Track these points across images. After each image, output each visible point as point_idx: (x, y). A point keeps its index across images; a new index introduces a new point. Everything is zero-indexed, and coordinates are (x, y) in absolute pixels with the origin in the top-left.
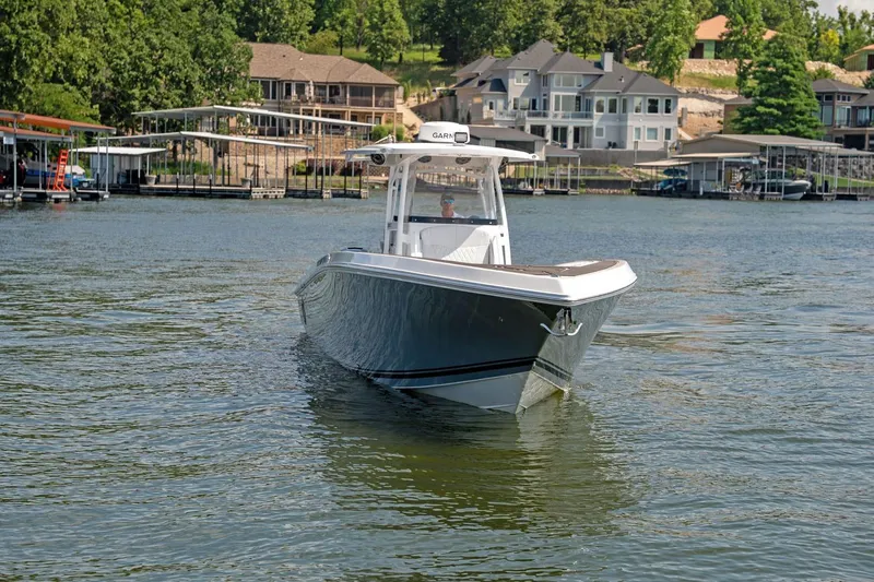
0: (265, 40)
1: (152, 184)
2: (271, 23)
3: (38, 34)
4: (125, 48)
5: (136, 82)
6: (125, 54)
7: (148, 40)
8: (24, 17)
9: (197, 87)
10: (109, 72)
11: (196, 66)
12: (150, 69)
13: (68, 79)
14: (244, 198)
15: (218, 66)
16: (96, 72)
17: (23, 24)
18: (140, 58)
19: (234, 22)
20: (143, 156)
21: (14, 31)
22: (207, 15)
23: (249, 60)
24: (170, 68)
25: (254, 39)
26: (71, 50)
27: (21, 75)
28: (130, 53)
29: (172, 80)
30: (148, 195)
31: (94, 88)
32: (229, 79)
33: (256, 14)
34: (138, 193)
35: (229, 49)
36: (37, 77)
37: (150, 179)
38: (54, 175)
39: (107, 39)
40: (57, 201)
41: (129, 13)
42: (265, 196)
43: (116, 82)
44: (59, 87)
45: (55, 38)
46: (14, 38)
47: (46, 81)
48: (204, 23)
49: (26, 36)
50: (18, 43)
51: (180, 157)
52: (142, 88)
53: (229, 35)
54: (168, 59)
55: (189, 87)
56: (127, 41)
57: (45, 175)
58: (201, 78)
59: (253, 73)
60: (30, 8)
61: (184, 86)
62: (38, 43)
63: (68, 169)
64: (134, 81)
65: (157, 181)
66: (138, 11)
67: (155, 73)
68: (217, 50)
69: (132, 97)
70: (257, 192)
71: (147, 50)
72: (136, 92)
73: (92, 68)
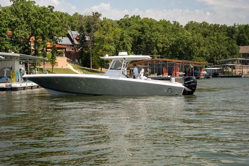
0: (242, 45)
1: (220, 75)
2: (244, 42)
3: (196, 47)
4: (213, 49)
5: (215, 56)
6: (213, 50)
7: (217, 47)
8: (194, 44)
9: (228, 56)
10: (209, 54)
11: (228, 52)
12: (218, 53)
13: (201, 56)
14: (240, 77)
15: (233, 51)
16: (207, 55)
17: (194, 46)
18: (216, 51)
19: (236, 42)
20: (218, 69)
21: (192, 47)
22: (230, 41)
23: (239, 49)
24: (222, 52)
25: (240, 46)
26: (202, 50)
27: (193, 56)
28: (214, 50)
29: (223, 55)
30: (219, 77)
31: (207, 57)
32: (235, 54)
33: (240, 40)
34: (217, 77)
35: (235, 48)
36: (196, 56)
37: (219, 74)
38: (201, 73)
39: (209, 48)
40: (202, 78)
41: (214, 42)
42: (245, 77)
43: (210, 56)
44: (200, 58)
45: (200, 48)
46: (192, 48)
47: (197, 57)
48: (229, 43)
49: (194, 48)
50: (193, 49)
51: (224, 70)
52: (216, 57)
53: (235, 45)
54: (222, 50)
55: (226, 56)
56: (213, 48)
57: (199, 73)
58: (229, 54)
59: (240, 52)
60: (195, 42)
61: (225, 56)
62: (196, 49)
63: (203, 72)
64: (214, 55)
65: (221, 75)
66: (215, 42)
67: (219, 53)
68: (232, 48)
69: (214, 59)
70: (243, 76)
71: (217, 49)
72: (215, 58)
73: (206, 54)
